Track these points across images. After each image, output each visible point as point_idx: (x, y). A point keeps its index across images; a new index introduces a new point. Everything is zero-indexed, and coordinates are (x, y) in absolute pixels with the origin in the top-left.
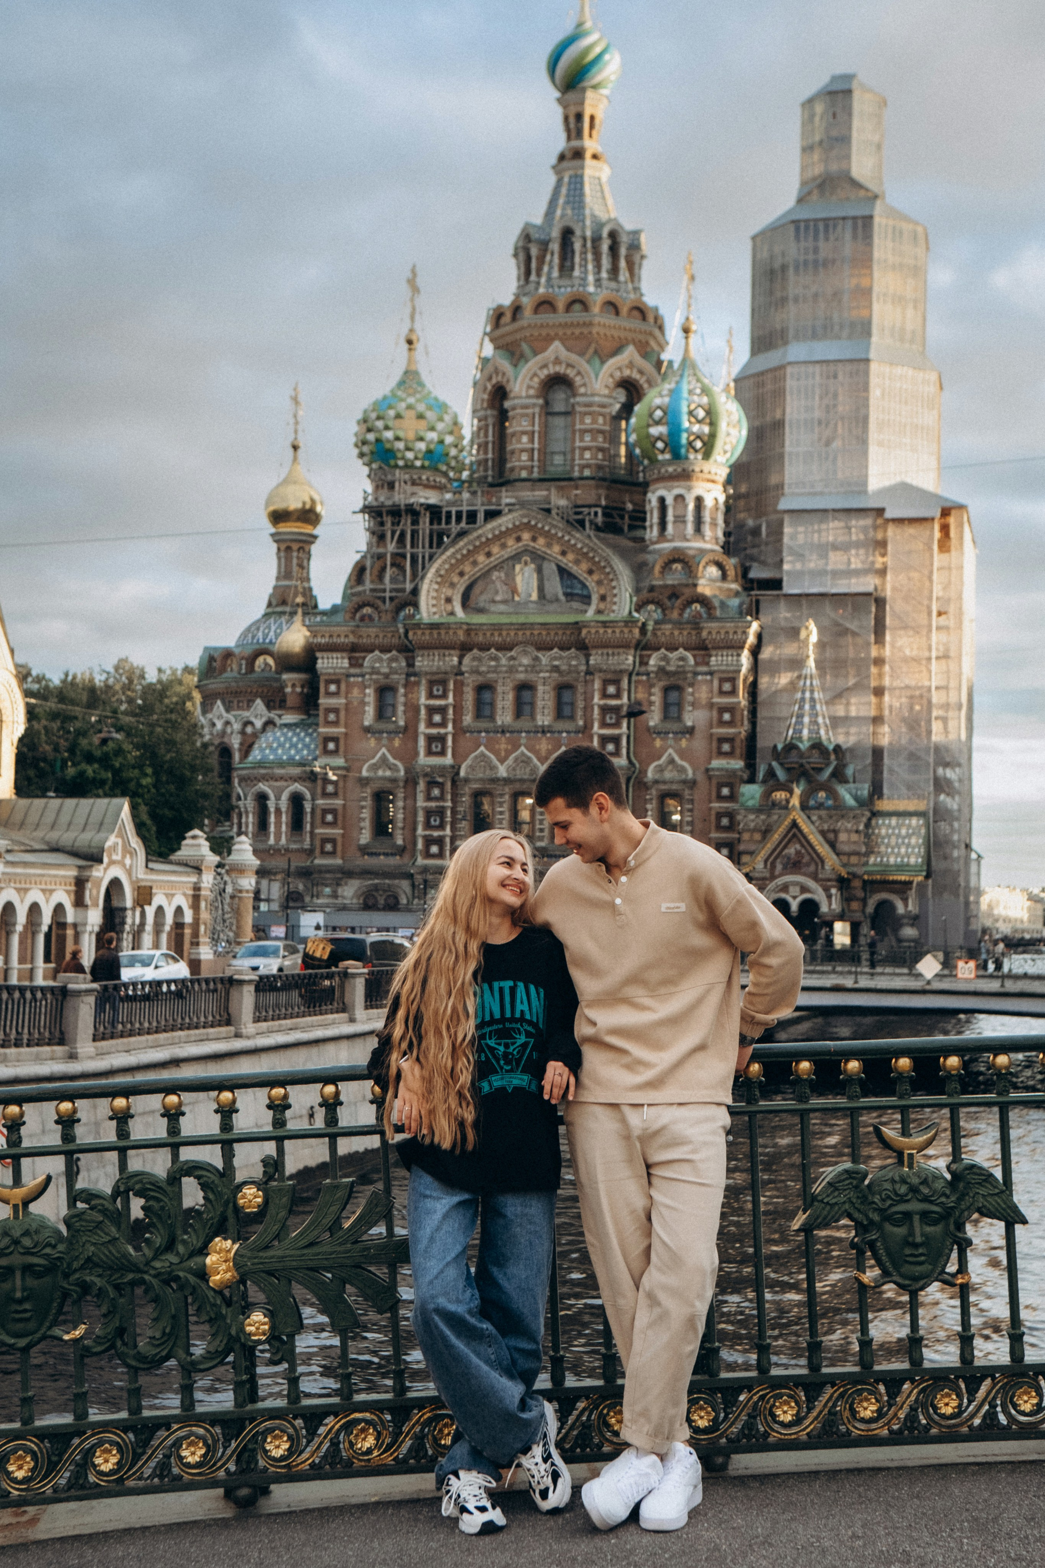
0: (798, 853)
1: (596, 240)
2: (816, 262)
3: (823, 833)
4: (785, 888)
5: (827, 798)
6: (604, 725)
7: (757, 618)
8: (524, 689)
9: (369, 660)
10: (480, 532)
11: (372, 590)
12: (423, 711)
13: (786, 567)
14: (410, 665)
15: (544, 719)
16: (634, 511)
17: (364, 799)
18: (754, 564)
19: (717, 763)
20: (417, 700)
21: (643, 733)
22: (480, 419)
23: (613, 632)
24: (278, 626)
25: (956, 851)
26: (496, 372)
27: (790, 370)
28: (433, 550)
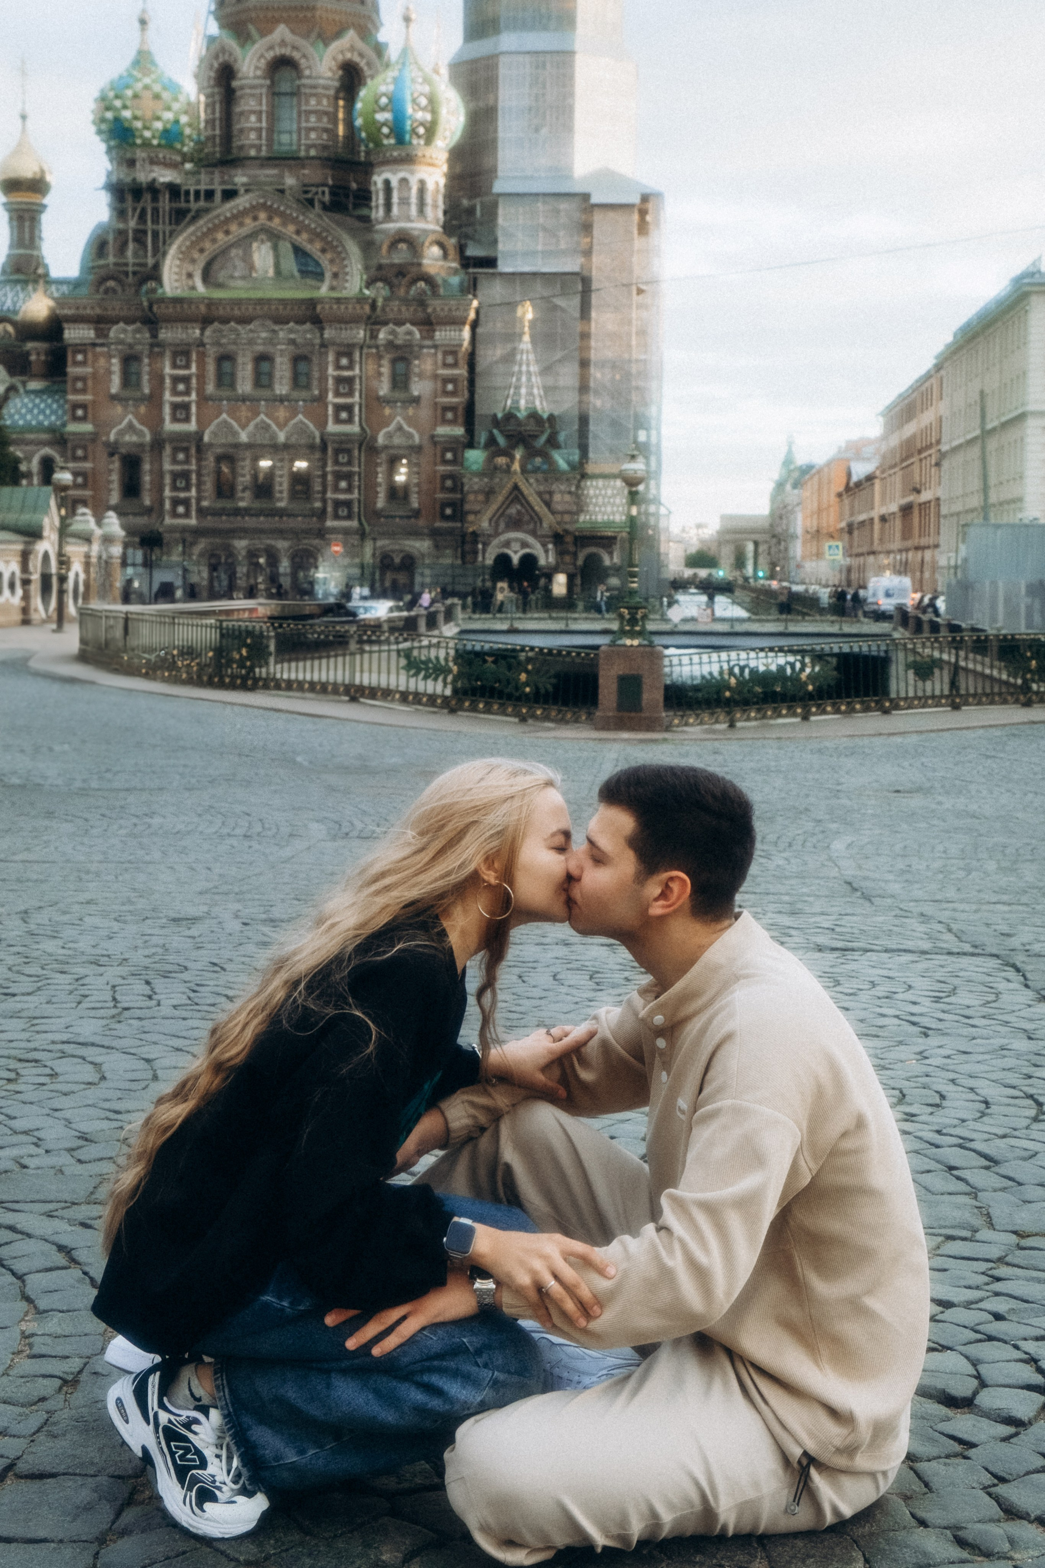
0: (519, 512)
3: (540, 494)
4: (507, 544)
5: (543, 463)
6: (337, 393)
7: (475, 296)
8: (263, 359)
9: (114, 332)
10: (219, 211)
11: (116, 264)
12: (168, 381)
13: (500, 246)
14: (154, 336)
15: (282, 388)
16: (359, 190)
17: (113, 462)
18: (470, 243)
19: (442, 430)
20: (162, 370)
21: (373, 402)
22: (207, 97)
23: (347, 308)
24: (17, 295)
25: (652, 509)
26: (223, 50)
27: (503, 60)
28: (174, 227)
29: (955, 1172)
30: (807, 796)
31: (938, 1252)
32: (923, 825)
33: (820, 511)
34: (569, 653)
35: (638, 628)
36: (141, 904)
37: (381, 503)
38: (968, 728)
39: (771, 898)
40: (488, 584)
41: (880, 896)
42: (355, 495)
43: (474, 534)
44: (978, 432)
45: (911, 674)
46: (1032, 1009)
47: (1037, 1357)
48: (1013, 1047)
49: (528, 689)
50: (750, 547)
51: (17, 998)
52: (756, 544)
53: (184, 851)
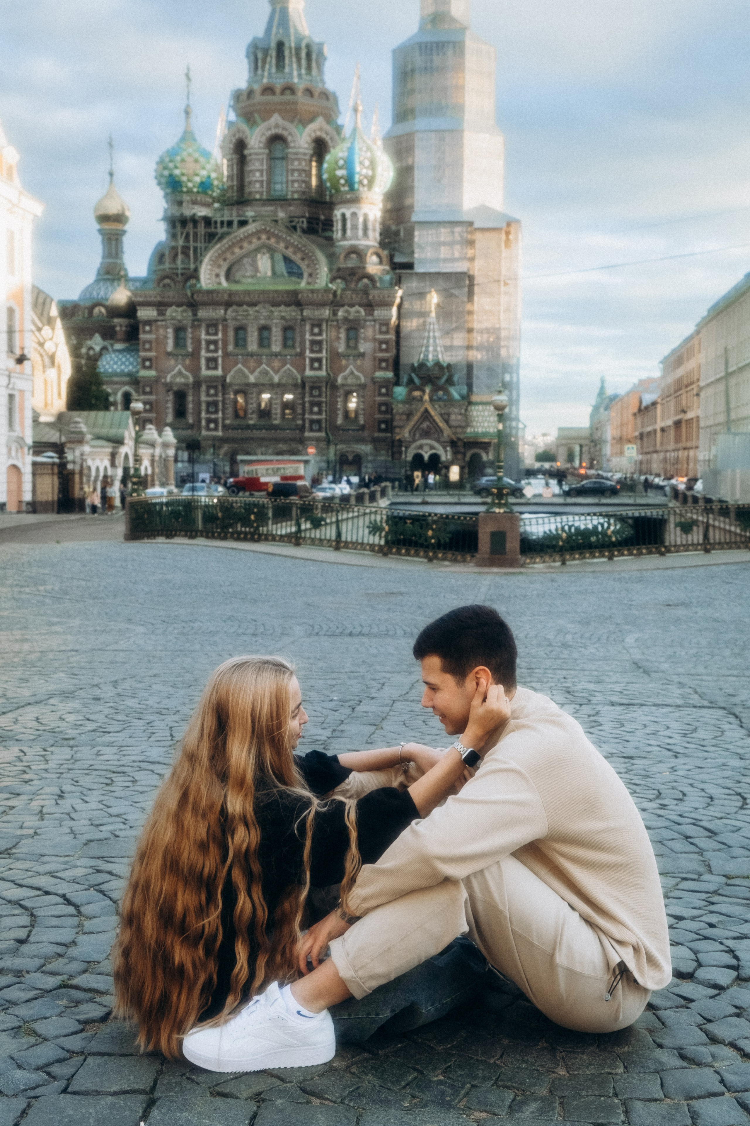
0: (428, 426)
1: (298, 49)
2: (431, 68)
3: (442, 415)
4: (421, 447)
5: (444, 395)
6: (312, 351)
7: (400, 288)
8: (264, 329)
9: (170, 312)
10: (236, 234)
11: (170, 268)
12: (203, 343)
13: (416, 255)
14: (195, 314)
15: (276, 348)
16: (326, 220)
17: (168, 396)
18: (397, 253)
19: (379, 374)
20: (200, 335)
21: (335, 356)
22: (228, 160)
23: (317, 296)
24: (107, 288)
25: (514, 424)
26: (239, 131)
27: (418, 136)
28: (207, 245)
29: (689, 840)
30: (611, 608)
31: (678, 887)
32: (685, 627)
33: (622, 425)
34: (459, 518)
35: (503, 502)
36: (188, 677)
37: (340, 421)
38: (714, 565)
39: (586, 673)
40: (409, 473)
41: (655, 672)
42: (324, 416)
43: (400, 441)
44: (723, 374)
45: (678, 529)
46: (744, 741)
47: (733, 949)
48: (730, 764)
49: (433, 541)
50: (577, 449)
51: (111, 735)
52: (581, 446)
53: (215, 644)
